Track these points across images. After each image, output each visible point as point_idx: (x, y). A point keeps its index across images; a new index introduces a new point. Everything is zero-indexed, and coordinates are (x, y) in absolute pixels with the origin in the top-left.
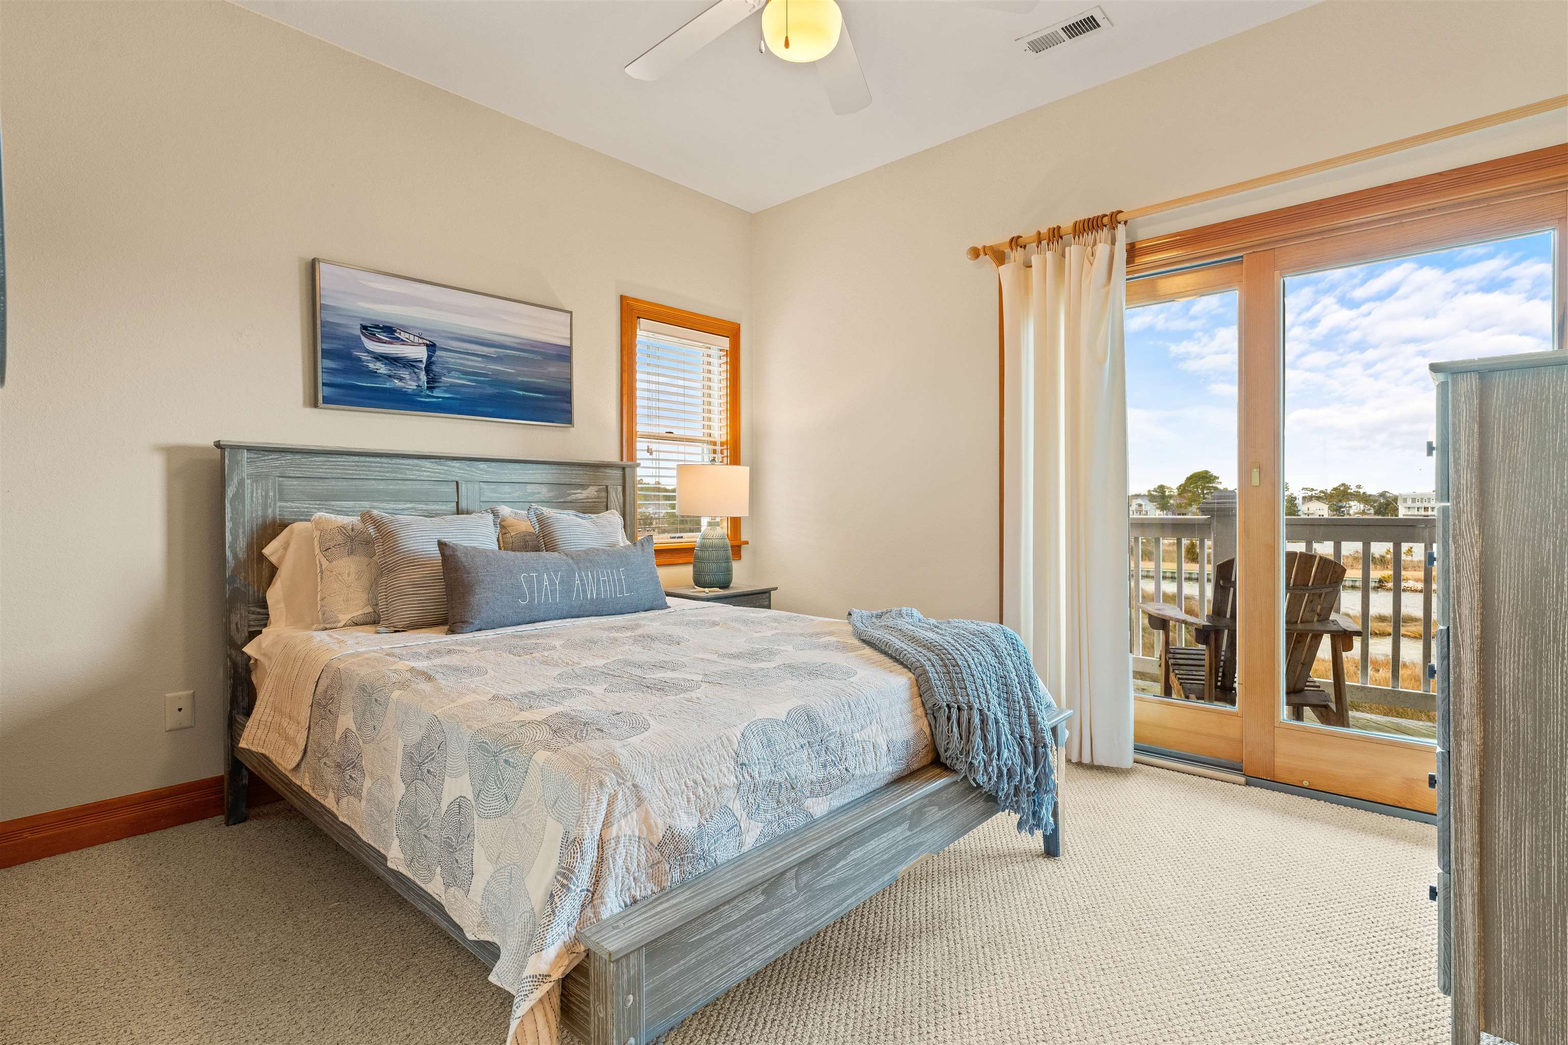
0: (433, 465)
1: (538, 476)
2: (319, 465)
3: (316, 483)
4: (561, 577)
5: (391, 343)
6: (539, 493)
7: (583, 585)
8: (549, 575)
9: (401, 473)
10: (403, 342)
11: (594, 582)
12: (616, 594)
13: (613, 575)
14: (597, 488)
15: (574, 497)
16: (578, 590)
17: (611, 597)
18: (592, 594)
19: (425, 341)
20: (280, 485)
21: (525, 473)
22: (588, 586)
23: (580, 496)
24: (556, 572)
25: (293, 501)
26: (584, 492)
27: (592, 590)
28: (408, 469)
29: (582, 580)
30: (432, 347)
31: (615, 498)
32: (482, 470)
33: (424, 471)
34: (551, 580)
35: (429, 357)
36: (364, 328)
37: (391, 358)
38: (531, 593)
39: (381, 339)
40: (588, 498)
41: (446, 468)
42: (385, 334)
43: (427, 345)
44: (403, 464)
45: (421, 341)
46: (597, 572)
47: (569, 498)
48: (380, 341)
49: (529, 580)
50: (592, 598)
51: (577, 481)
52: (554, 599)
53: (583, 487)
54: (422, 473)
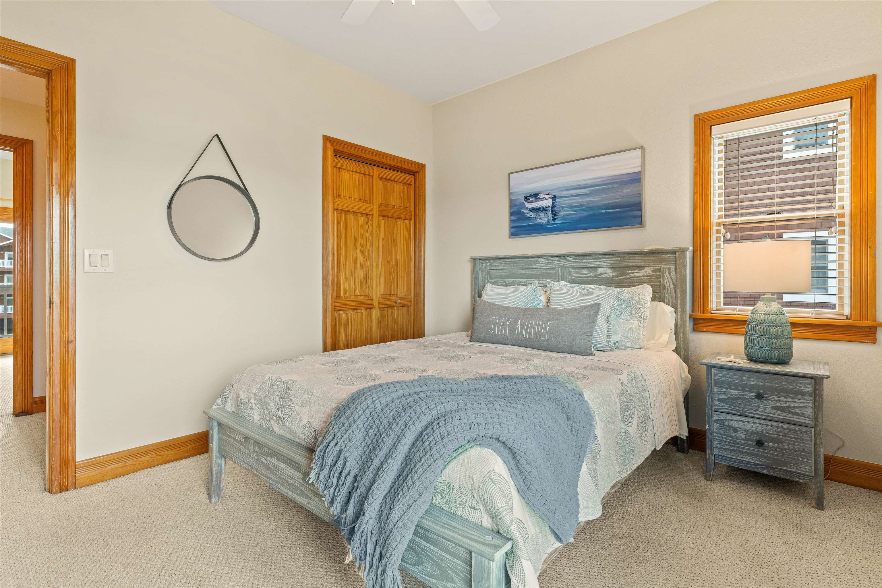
0: (545, 260)
1: (604, 263)
2: (500, 264)
3: (501, 272)
4: (511, 321)
5: (536, 202)
6: (605, 273)
7: (521, 328)
8: (505, 319)
9: (531, 265)
10: (541, 199)
11: (528, 328)
12: (540, 337)
13: (542, 325)
14: (652, 268)
15: (632, 275)
16: (518, 331)
17: (537, 338)
18: (526, 334)
19: (551, 196)
20: (490, 273)
21: (596, 261)
22: (524, 329)
23: (637, 275)
24: (509, 318)
25: (493, 280)
26: (640, 272)
27: (526, 332)
28: (533, 263)
29: (521, 325)
30: (554, 198)
31: (668, 275)
32: (570, 261)
33: (541, 264)
34: (505, 322)
35: (553, 203)
36: (526, 197)
37: (536, 209)
38: (495, 327)
39: (532, 201)
40: (644, 276)
41: (551, 261)
42: (534, 198)
43: (552, 198)
44: (532, 261)
45: (549, 196)
46: (532, 322)
47: (628, 276)
48: (532, 202)
49: (495, 321)
50: (526, 337)
51: (634, 264)
52: (506, 333)
53: (640, 268)
54: (540, 265)
